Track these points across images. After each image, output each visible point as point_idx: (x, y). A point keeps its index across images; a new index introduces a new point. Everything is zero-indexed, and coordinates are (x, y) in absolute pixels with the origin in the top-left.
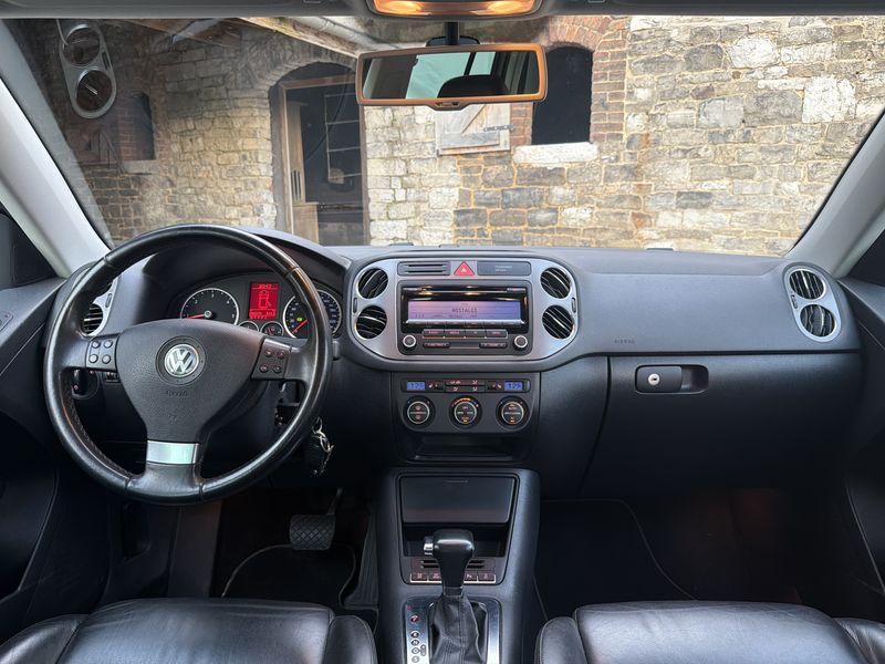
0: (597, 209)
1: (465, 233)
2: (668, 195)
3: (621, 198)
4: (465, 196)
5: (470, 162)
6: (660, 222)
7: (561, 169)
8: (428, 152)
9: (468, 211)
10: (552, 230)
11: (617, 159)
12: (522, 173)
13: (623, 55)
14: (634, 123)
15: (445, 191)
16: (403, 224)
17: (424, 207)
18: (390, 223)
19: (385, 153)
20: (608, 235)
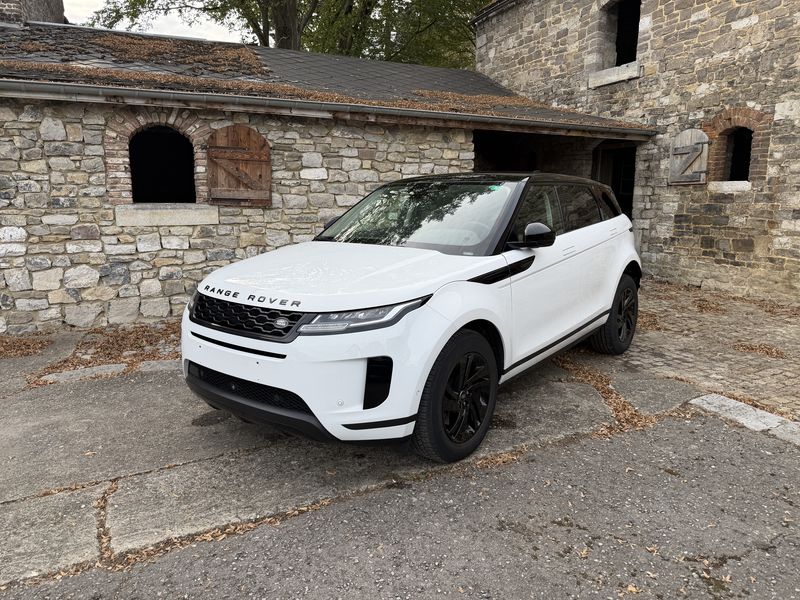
0: (750, 218)
1: (679, 227)
2: (788, 211)
3: (763, 212)
4: (681, 207)
5: (685, 189)
6: (783, 226)
7: (732, 195)
8: (664, 184)
9: (682, 216)
10: (725, 228)
11: (762, 190)
12: (712, 196)
13: (769, 134)
14: (772, 171)
15: (671, 204)
16: (648, 221)
17: (659, 213)
18: (641, 221)
19: (643, 184)
20: (755, 232)
